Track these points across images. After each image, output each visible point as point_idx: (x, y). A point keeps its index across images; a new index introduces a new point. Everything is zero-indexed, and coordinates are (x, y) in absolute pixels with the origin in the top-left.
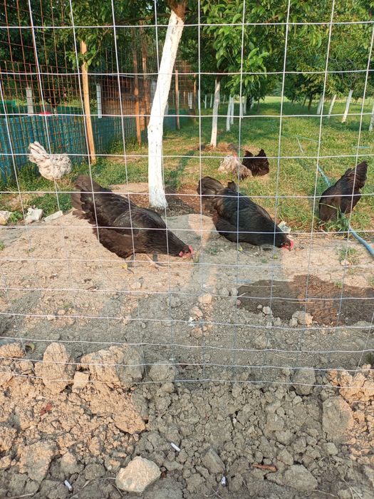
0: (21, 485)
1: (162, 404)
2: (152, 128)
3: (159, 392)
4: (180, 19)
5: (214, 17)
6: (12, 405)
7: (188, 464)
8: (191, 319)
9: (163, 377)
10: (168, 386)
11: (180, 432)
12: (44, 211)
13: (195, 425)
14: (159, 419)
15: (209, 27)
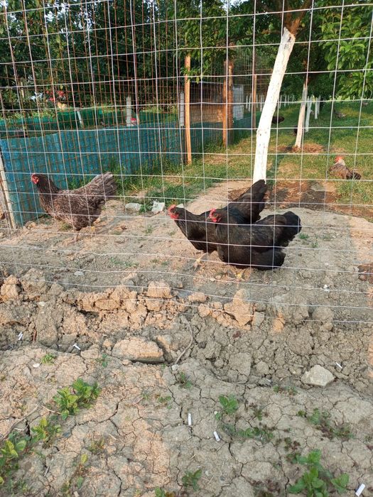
0: (236, 377)
1: (325, 336)
2: (261, 132)
3: (322, 328)
4: (293, 36)
5: (329, 34)
6: (212, 331)
7: (351, 375)
8: (326, 286)
9: (324, 318)
10: (329, 325)
11: (341, 356)
12: (166, 203)
13: (351, 353)
14: (323, 347)
15: (324, 43)
